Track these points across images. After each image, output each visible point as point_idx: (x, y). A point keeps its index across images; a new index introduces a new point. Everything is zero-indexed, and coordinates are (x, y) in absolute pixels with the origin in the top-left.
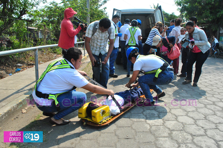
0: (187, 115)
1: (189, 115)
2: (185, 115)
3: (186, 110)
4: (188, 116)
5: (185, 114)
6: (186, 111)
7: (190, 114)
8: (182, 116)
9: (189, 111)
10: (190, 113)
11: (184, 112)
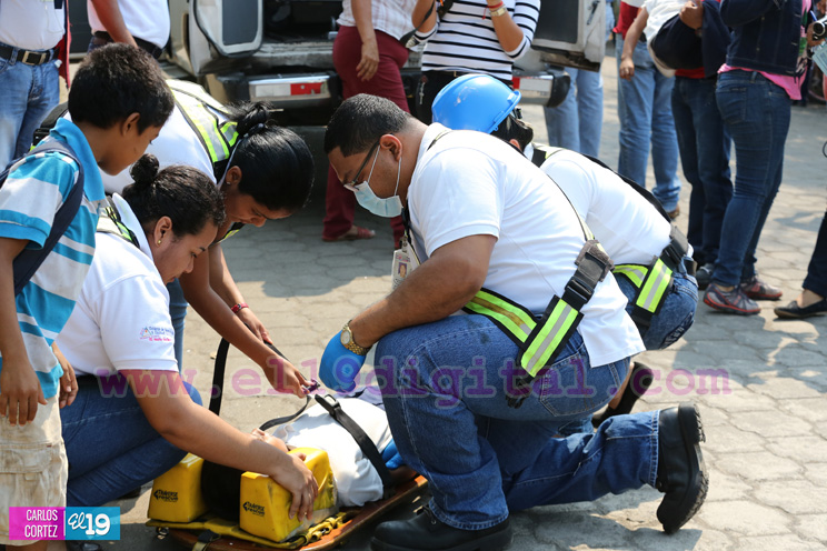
0: (750, 496)
1: (760, 495)
2: (743, 499)
3: (744, 473)
4: (757, 501)
5: (741, 494)
6: (745, 479)
7: (769, 493)
8: (724, 500)
9: (759, 477)
10: (764, 486)
11: (733, 484)
